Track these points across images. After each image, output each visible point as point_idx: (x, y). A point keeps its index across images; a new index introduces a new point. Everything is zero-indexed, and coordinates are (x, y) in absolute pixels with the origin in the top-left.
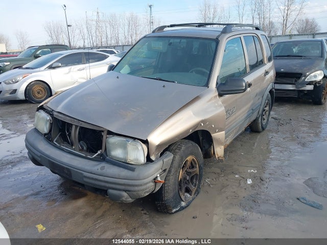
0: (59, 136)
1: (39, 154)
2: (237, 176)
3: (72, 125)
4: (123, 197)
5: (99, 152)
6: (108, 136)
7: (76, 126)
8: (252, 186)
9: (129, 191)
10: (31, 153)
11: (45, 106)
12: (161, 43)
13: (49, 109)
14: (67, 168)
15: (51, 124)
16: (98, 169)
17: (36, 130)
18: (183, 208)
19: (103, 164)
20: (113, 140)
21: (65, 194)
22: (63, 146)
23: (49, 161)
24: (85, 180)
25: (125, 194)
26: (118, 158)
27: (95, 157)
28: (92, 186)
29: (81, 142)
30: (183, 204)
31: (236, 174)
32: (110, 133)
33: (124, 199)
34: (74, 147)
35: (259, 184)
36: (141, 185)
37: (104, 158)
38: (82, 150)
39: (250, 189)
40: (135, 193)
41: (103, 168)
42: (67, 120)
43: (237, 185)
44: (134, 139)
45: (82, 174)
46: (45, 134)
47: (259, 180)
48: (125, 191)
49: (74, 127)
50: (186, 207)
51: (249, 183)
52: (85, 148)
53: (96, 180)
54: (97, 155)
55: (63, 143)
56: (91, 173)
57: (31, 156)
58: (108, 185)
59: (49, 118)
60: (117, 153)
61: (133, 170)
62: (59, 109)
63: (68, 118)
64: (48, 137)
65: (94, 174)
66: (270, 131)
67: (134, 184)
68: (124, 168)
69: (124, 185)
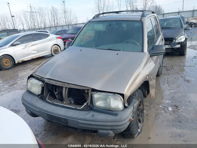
0: (49, 95)
1: (38, 110)
2: (160, 106)
3: (62, 87)
4: (111, 134)
5: (85, 104)
6: (92, 93)
7: (66, 88)
8: (173, 111)
9: (114, 130)
11: (34, 75)
13: (39, 77)
14: (64, 119)
15: (43, 88)
16: (90, 117)
17: (29, 92)
18: (139, 133)
19: (92, 113)
20: (96, 96)
21: (57, 134)
22: (54, 102)
23: (48, 114)
24: (80, 125)
25: (111, 132)
26: (100, 107)
27: (83, 108)
29: (69, 98)
30: (139, 130)
31: (159, 105)
32: (94, 90)
33: (110, 135)
34: (65, 103)
35: (177, 110)
36: (123, 125)
37: (91, 108)
38: (70, 104)
39: (173, 113)
40: (118, 131)
41: (93, 116)
42: (59, 84)
43: (164, 112)
44: (114, 93)
45: (77, 122)
46: (39, 95)
47: (176, 108)
48: (111, 130)
49: (64, 89)
50: (141, 132)
51: (170, 110)
52: (72, 102)
53: (90, 124)
54: (84, 106)
55: (54, 100)
56: (85, 120)
57: (29, 111)
58: (98, 127)
59: (40, 83)
60: (99, 104)
61: (116, 115)
62: (48, 76)
63: (59, 83)
64: (41, 96)
65: (88, 121)
66: (164, 74)
67: (118, 125)
68: (108, 114)
69: (111, 126)
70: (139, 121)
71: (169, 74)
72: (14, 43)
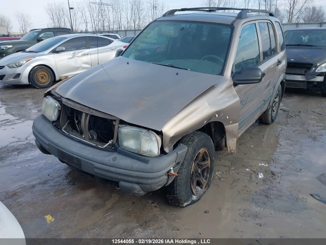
0: (68, 124)
1: (47, 142)
2: (247, 170)
3: (82, 113)
4: (135, 189)
5: (110, 142)
6: (120, 125)
7: (87, 114)
8: (264, 180)
9: (141, 184)
10: (39, 140)
11: (53, 92)
12: (172, 28)
13: (57, 96)
14: (77, 158)
15: (60, 111)
16: (110, 160)
17: (44, 117)
18: (194, 202)
19: (115, 155)
20: (125, 130)
21: (73, 184)
22: (72, 134)
23: (58, 149)
24: (96, 170)
25: (137, 187)
26: (131, 149)
27: (106, 148)
28: (103, 177)
29: (91, 131)
30: (194, 198)
31: (247, 167)
32: (122, 122)
33: (136, 192)
34: (83, 136)
35: (271, 179)
36: (154, 178)
37: (116, 148)
38: (92, 139)
39: (262, 183)
40: (148, 186)
41: (115, 159)
42: (77, 108)
43: (249, 178)
44: (148, 129)
45: (93, 164)
46: (53, 122)
47: (271, 175)
48: (138, 183)
49: (84, 115)
50: (197, 201)
51: (260, 177)
52: (95, 137)
53: (108, 171)
54: (108, 146)
55: (72, 131)
56: (102, 164)
57: (38, 144)
58: (120, 177)
59: (57, 104)
60: (129, 144)
61: (146, 162)
62: (68, 95)
63: (77, 105)
64: (56, 125)
65: (106, 165)
66: (279, 123)
67: (147, 176)
68: (137, 159)
69: (137, 177)
70: (199, 184)
71: (286, 124)
72: (56, 48)
